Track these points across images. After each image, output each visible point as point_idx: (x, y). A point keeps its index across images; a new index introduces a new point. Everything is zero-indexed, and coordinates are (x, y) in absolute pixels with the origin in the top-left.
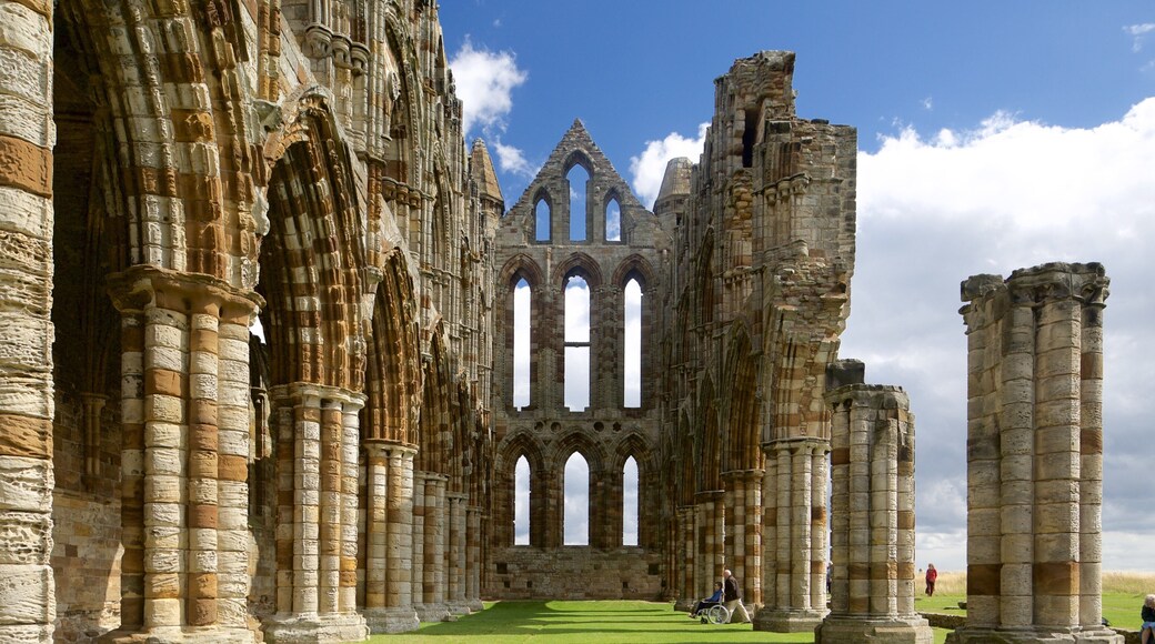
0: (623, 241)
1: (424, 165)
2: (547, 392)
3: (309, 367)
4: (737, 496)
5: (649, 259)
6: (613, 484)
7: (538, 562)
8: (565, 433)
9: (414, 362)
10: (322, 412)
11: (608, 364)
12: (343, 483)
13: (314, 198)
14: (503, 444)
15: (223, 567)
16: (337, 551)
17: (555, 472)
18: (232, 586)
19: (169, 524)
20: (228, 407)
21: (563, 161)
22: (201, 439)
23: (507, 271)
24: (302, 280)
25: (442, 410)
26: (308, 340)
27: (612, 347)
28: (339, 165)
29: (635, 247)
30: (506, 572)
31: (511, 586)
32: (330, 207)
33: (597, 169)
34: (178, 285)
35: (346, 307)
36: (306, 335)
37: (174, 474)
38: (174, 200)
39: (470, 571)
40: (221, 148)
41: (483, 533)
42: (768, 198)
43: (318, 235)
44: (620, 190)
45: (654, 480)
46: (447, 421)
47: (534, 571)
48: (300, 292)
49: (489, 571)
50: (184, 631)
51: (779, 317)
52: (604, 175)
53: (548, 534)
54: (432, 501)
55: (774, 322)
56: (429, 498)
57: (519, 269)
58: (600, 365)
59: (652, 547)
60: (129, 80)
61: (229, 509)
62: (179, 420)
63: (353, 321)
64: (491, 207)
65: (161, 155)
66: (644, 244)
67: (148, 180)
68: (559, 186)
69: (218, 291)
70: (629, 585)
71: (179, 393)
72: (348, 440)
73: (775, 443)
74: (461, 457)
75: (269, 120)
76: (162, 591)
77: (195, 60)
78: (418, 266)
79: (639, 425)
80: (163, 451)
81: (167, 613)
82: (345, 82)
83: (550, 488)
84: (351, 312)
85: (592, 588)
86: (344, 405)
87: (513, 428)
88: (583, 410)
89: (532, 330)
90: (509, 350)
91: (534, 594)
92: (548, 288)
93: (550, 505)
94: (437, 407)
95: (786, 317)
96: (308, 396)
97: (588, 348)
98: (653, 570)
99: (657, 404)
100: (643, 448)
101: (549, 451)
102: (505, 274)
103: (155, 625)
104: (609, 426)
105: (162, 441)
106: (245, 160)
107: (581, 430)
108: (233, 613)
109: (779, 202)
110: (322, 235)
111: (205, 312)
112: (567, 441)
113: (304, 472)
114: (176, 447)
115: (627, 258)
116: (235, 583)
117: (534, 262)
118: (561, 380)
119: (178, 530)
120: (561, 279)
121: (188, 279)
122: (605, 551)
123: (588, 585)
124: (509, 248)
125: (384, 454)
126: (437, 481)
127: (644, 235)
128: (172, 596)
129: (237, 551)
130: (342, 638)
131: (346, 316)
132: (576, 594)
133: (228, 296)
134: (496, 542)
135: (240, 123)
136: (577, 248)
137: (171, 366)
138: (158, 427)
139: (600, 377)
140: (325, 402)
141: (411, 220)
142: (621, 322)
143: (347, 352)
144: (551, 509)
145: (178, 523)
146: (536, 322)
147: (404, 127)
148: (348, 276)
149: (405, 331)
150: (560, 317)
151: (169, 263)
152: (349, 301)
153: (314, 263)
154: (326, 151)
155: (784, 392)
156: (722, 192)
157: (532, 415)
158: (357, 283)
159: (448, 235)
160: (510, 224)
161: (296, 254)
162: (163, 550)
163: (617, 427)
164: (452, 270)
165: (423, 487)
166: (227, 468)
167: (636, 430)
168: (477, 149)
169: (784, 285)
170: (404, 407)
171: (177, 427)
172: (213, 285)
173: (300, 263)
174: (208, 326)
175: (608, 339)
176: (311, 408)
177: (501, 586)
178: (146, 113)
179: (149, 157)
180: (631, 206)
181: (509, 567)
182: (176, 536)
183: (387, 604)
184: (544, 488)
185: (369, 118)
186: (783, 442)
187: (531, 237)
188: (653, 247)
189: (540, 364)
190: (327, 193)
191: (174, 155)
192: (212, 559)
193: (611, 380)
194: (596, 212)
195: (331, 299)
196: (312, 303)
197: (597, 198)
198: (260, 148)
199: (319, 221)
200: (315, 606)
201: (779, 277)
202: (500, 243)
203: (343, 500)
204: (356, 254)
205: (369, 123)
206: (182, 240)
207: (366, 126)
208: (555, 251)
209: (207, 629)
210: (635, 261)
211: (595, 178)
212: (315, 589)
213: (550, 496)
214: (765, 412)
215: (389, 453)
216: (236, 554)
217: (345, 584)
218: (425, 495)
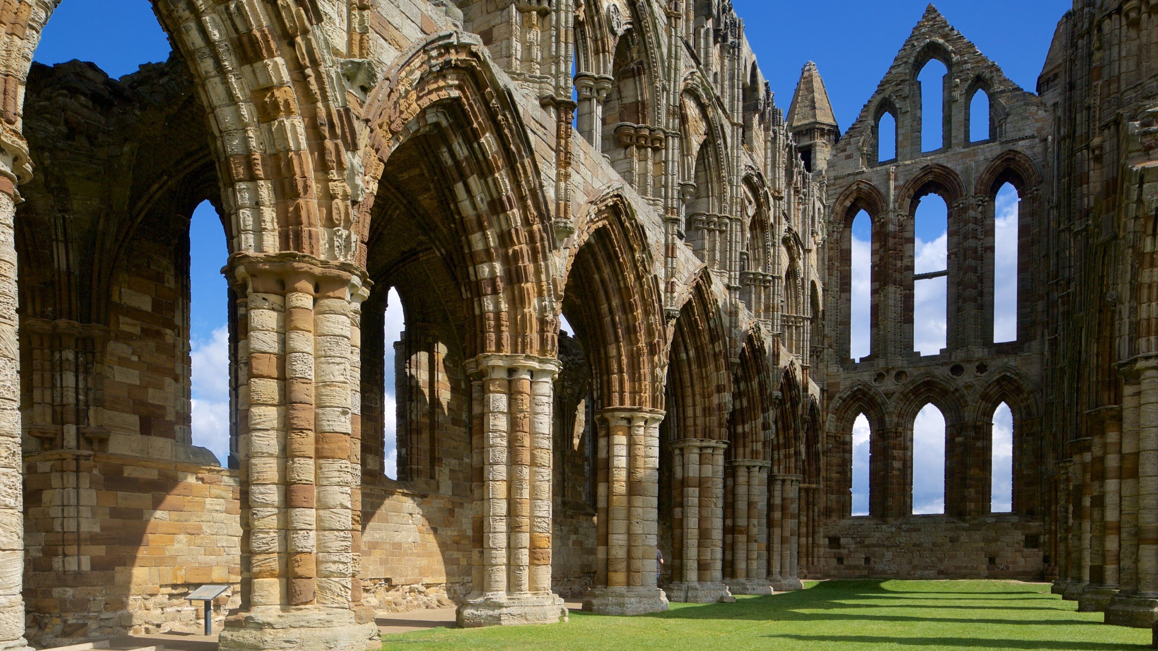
0: (993, 136)
1: (668, 99)
2: (890, 336)
3: (493, 336)
4: (1108, 441)
5: (1028, 153)
6: (978, 439)
7: (877, 534)
8: (912, 382)
9: (656, 319)
10: (510, 382)
11: (971, 292)
12: (533, 456)
13: (480, 157)
14: (836, 402)
15: (322, 547)
16: (526, 528)
17: (900, 429)
18: (331, 565)
19: (266, 505)
20: (326, 384)
21: (912, 60)
22: (293, 418)
23: (841, 204)
24: (479, 246)
25: (717, 369)
26: (491, 308)
27: (975, 271)
28: (504, 115)
29: (1007, 142)
30: (839, 546)
31: (845, 562)
32: (500, 163)
33: (955, 58)
34: (267, 267)
35: (531, 268)
36: (489, 305)
37: (271, 455)
38: (262, 182)
39: (786, 546)
40: (306, 120)
41: (810, 504)
42: (1127, 16)
43: (491, 195)
44: (988, 76)
45: (1035, 429)
46: (724, 381)
47: (874, 546)
48: (478, 260)
49: (819, 546)
50: (283, 610)
51: (1135, 180)
52: (966, 62)
53: (890, 502)
54: (708, 470)
55: (1128, 189)
56: (704, 467)
57: (857, 200)
58: (959, 296)
59: (1031, 514)
60: (206, 72)
61: (328, 488)
62: (276, 402)
63: (541, 281)
64: (822, 135)
65: (246, 140)
66: (1021, 134)
67: (236, 168)
68: (906, 90)
69: (304, 266)
70: (997, 561)
71: (275, 374)
72: (539, 409)
73: (1136, 360)
74: (760, 421)
75: (361, 78)
76: (260, 572)
77: (264, 36)
78: (662, 212)
79: (1012, 363)
80: (260, 434)
81: (266, 593)
82: (531, 27)
83: (894, 448)
84: (538, 272)
85: (947, 564)
86: (532, 373)
87: (848, 383)
88: (938, 353)
89: (873, 267)
90: (844, 295)
91: (872, 571)
92: (891, 215)
93: (893, 469)
94: (711, 367)
95: (1147, 178)
96: (493, 367)
97: (945, 278)
98: (1031, 541)
99: (1039, 333)
100: (1018, 390)
101: (891, 405)
102: (838, 209)
103: (256, 605)
104: (970, 369)
105: (259, 423)
106: (332, 126)
107: (934, 376)
108: (333, 593)
109: (1145, 16)
110: (495, 195)
111: (296, 290)
112: (916, 391)
113: (491, 446)
114: (273, 429)
115: (998, 157)
116: (335, 562)
117: (873, 188)
118: (910, 321)
119: (276, 511)
120: (908, 201)
121: (275, 259)
122: (964, 521)
123: (941, 561)
124: (843, 177)
125: (624, 423)
126: (714, 448)
127: (1020, 124)
128: (272, 576)
129: (337, 530)
130: (527, 619)
131: (531, 277)
132: (926, 572)
133: (317, 270)
134: (828, 512)
135: (323, 89)
136: (929, 160)
137: (266, 349)
138: (255, 410)
139: (959, 310)
140: (512, 371)
141: (655, 164)
142: (990, 238)
143: (535, 315)
144: (895, 472)
145: (276, 504)
146: (877, 257)
147: (641, 63)
148: (531, 234)
149: (641, 285)
150: (908, 246)
151: (259, 247)
152: (535, 259)
153: (491, 226)
154: (487, 104)
155: (1150, 286)
156: (1089, 32)
157: (872, 365)
158: (542, 239)
159: (724, 174)
160: (844, 150)
161: (470, 220)
162: (261, 531)
163: (982, 368)
164: (731, 212)
165: (697, 457)
166: (326, 446)
167: (1007, 368)
168: (806, 74)
169: (1145, 134)
170: (645, 370)
171: (275, 408)
172: (299, 261)
173: (476, 229)
174: (299, 304)
175: (970, 262)
176: (497, 379)
177: (834, 562)
178: (227, 101)
179: (234, 145)
180: (1002, 92)
181: (843, 541)
182: (275, 517)
183: (629, 583)
184: (885, 449)
185: (558, 57)
186: (1147, 358)
187: (872, 159)
188: (1033, 137)
189: (882, 305)
190: (495, 148)
191: (257, 137)
192: (306, 538)
193: (973, 312)
194: (954, 111)
195: (512, 263)
196: (492, 269)
197: (956, 94)
198: (347, 111)
199: (490, 180)
200: (504, 584)
201: (1137, 124)
202: (832, 174)
203: (533, 474)
204: (537, 207)
205: (558, 64)
206: (272, 221)
207: (553, 68)
208: (900, 169)
209: (301, 609)
210: (1008, 159)
211: (955, 69)
212: (504, 567)
213: (894, 458)
214: (1121, 319)
215: (629, 420)
216: (336, 533)
217: (537, 562)
218: (701, 464)
